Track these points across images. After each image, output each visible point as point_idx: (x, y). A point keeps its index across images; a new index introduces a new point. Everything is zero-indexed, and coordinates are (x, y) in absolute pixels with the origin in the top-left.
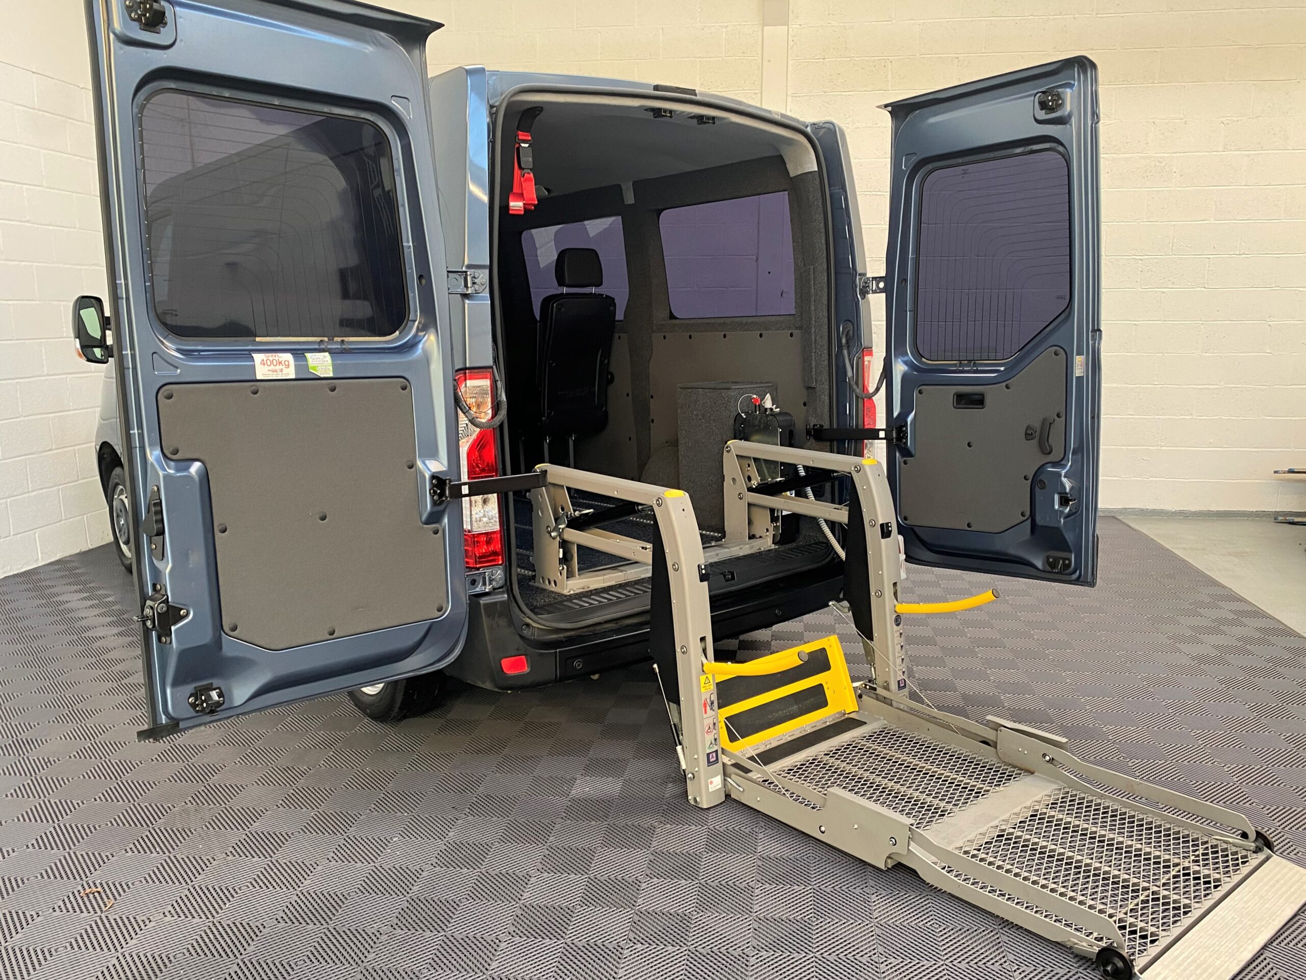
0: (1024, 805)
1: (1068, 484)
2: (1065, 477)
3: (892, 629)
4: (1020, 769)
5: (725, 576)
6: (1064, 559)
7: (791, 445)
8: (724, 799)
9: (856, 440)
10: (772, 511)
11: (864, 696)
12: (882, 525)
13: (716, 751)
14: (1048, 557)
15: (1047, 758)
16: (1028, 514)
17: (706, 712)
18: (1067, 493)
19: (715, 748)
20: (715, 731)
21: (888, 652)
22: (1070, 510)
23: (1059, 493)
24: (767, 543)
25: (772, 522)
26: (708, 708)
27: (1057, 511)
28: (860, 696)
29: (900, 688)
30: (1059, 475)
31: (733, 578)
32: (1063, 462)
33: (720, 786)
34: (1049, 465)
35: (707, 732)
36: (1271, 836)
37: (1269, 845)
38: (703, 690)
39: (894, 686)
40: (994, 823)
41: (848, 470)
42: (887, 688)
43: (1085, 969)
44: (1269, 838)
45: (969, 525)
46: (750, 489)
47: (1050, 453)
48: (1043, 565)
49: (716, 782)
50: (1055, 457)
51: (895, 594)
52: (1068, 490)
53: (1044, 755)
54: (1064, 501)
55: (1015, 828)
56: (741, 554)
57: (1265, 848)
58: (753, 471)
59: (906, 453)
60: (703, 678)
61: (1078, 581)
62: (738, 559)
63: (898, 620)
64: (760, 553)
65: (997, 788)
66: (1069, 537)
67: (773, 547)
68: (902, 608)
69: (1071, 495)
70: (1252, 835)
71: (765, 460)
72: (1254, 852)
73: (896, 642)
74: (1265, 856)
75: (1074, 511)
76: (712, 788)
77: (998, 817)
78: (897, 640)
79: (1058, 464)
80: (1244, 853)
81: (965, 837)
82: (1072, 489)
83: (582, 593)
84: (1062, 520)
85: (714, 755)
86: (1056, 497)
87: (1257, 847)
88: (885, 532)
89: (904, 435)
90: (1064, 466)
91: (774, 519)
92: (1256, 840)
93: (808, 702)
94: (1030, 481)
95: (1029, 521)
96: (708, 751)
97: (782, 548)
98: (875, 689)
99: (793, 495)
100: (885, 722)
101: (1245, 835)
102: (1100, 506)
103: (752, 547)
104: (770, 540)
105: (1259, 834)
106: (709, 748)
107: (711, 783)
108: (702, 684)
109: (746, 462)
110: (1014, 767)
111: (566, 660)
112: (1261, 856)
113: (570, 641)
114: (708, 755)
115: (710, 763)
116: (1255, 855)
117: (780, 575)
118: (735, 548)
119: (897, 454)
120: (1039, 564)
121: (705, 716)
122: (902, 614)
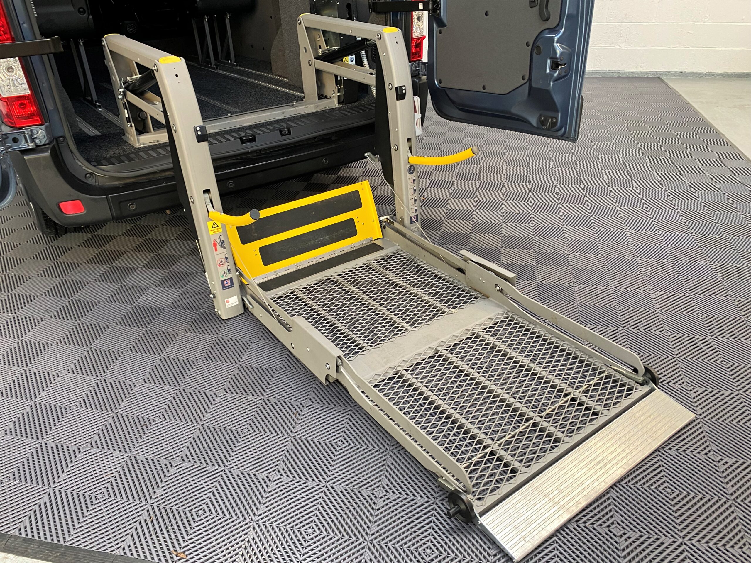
0: (466, 328)
1: (559, 49)
2: (557, 42)
3: (406, 176)
4: (481, 293)
5: (281, 132)
6: (552, 118)
7: (350, 18)
8: (242, 311)
9: (406, 12)
10: (336, 77)
11: (387, 227)
12: (397, 88)
13: (231, 279)
14: (541, 116)
15: (498, 288)
16: (527, 78)
17: (216, 250)
18: (557, 58)
19: (229, 276)
20: (227, 264)
21: (402, 195)
22: (559, 74)
23: (551, 58)
24: (333, 102)
25: (337, 85)
26: (218, 247)
27: (547, 75)
28: (384, 227)
29: (412, 222)
30: (552, 39)
31: (289, 133)
32: (557, 28)
33: (238, 303)
34: (547, 31)
35: (219, 265)
36: (658, 373)
37: (655, 380)
38: (211, 233)
39: (407, 221)
40: (431, 345)
41: (374, 38)
42: (402, 223)
43: (443, 500)
44: (656, 375)
45: (484, 88)
46: (318, 58)
47: (547, 20)
48: (537, 123)
49: (234, 301)
50: (551, 23)
51: (410, 148)
52: (558, 56)
53: (496, 286)
54: (555, 65)
55: (447, 350)
56: (307, 112)
57: (651, 382)
58: (321, 41)
59: (441, 23)
60: (210, 224)
61: (562, 137)
62: (303, 116)
63: (411, 169)
64: (324, 112)
65: (453, 310)
66: (557, 99)
67: (337, 105)
68: (414, 160)
69: (561, 60)
70: (642, 371)
71: (332, 32)
72: (641, 384)
73: (409, 187)
74: (649, 388)
75: (563, 74)
76: (228, 305)
77: (438, 339)
78: (411, 185)
79: (554, 30)
80: (633, 384)
81: (402, 357)
82: (562, 54)
83: (151, 146)
84: (551, 84)
85: (229, 281)
86: (549, 62)
87: (644, 380)
88: (401, 95)
89: (437, 6)
90: (558, 32)
91: (338, 82)
92: (645, 375)
93: (339, 232)
94: (530, 47)
95: (528, 84)
96: (222, 279)
97: (345, 107)
98: (393, 223)
99: (354, 62)
100: (399, 247)
101: (636, 371)
102: (587, 69)
103: (318, 106)
104: (336, 101)
105: (647, 370)
106: (223, 276)
107: (228, 302)
108: (210, 228)
109: (316, 34)
110: (476, 291)
111: (120, 203)
112: (646, 389)
113: (127, 187)
114: (222, 282)
115: (224, 287)
116: (640, 387)
117: (333, 130)
118: (300, 108)
119: (434, 25)
120: (534, 121)
121: (215, 253)
122: (416, 165)
